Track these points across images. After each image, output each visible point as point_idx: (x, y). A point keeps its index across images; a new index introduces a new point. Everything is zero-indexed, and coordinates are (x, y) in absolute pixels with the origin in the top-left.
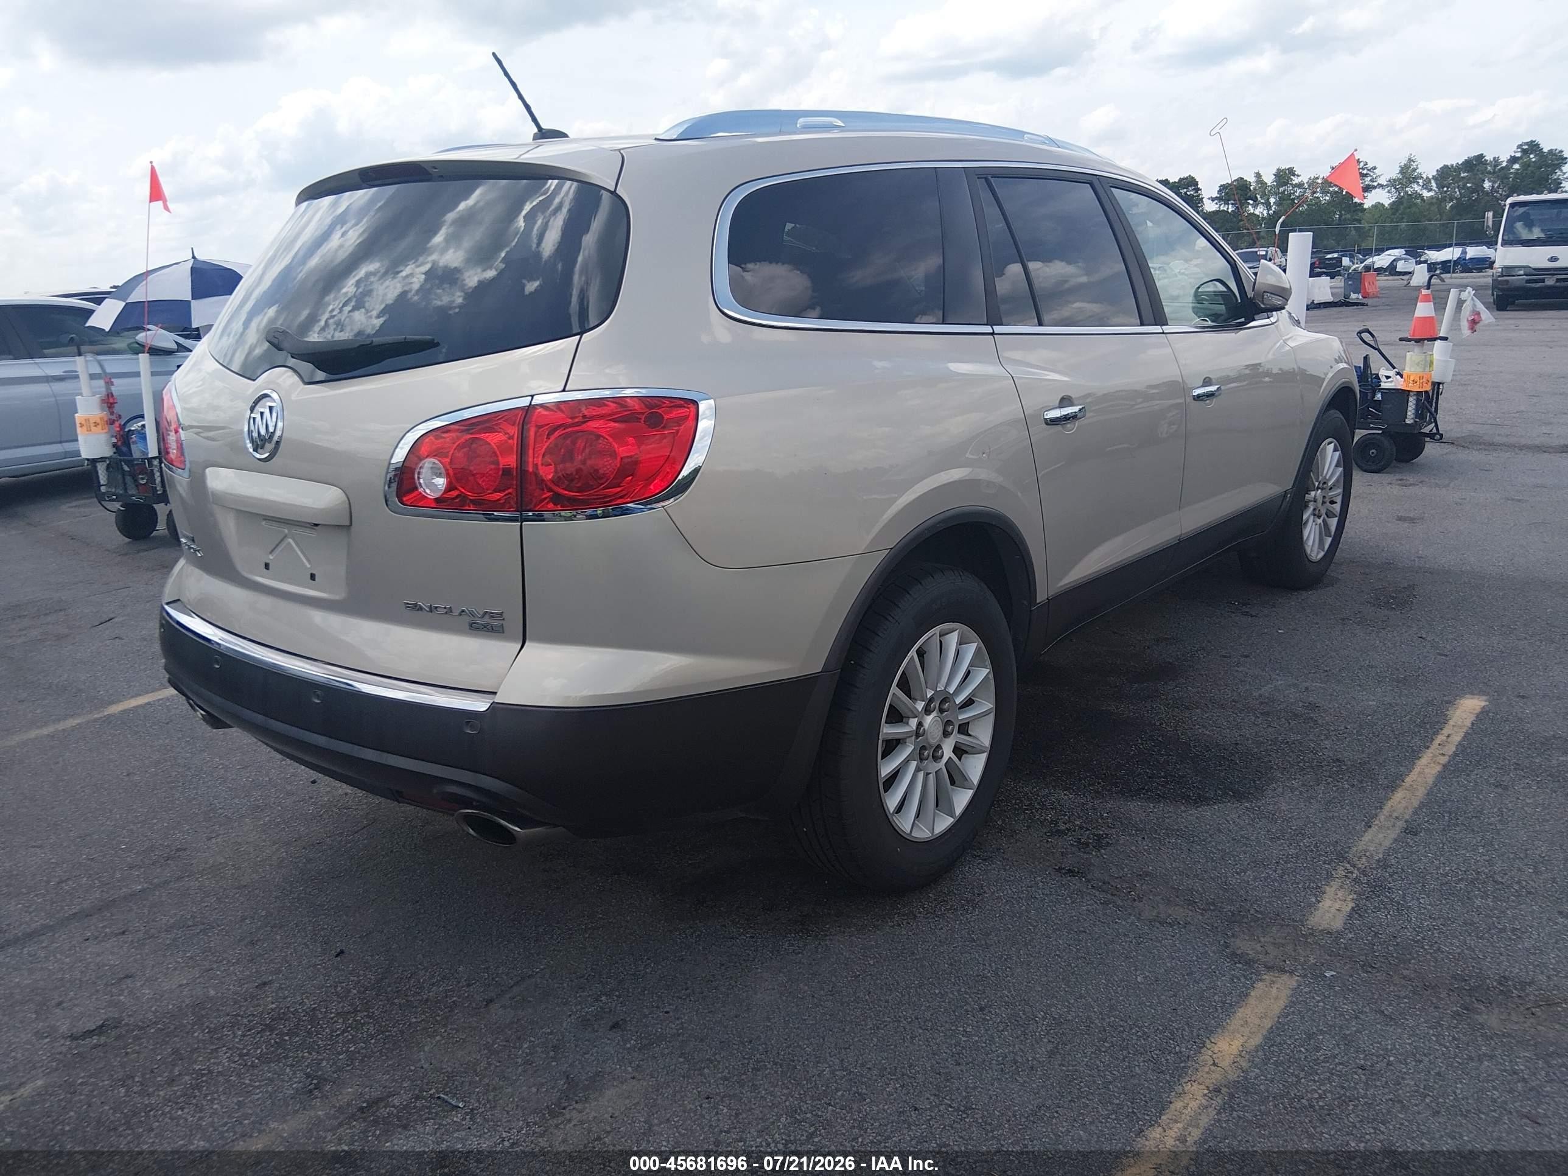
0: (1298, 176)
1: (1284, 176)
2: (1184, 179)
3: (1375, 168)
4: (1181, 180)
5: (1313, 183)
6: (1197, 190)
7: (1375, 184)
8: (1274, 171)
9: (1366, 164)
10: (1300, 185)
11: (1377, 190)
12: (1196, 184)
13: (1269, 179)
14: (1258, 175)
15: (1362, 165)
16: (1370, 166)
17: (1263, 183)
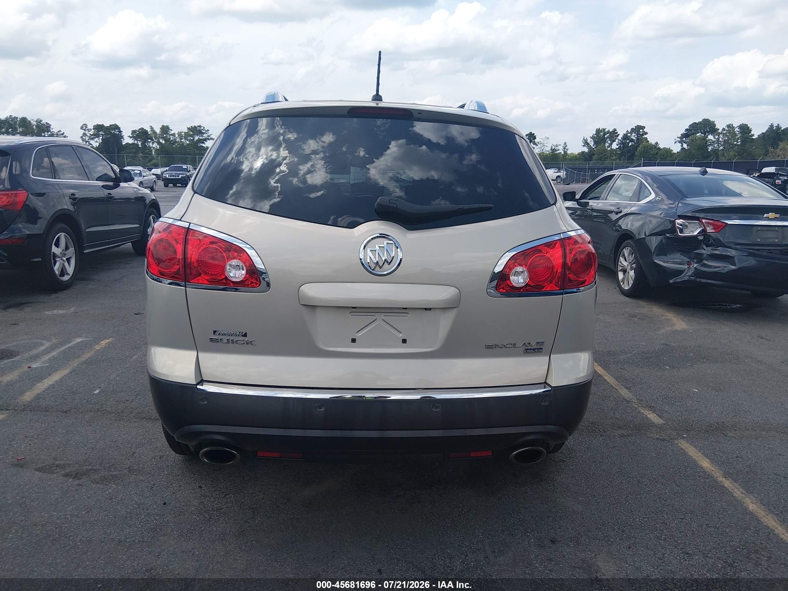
0: (171, 130)
1: (165, 129)
2: (112, 125)
3: (208, 130)
4: (110, 125)
5: (180, 134)
6: (120, 132)
7: (210, 138)
8: (161, 127)
9: (204, 128)
10: (174, 135)
11: (211, 141)
12: (119, 128)
13: (158, 131)
14: (152, 128)
15: (202, 128)
16: (206, 129)
17: (155, 132)
